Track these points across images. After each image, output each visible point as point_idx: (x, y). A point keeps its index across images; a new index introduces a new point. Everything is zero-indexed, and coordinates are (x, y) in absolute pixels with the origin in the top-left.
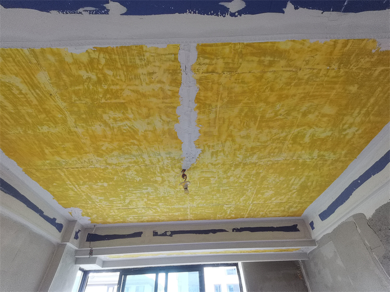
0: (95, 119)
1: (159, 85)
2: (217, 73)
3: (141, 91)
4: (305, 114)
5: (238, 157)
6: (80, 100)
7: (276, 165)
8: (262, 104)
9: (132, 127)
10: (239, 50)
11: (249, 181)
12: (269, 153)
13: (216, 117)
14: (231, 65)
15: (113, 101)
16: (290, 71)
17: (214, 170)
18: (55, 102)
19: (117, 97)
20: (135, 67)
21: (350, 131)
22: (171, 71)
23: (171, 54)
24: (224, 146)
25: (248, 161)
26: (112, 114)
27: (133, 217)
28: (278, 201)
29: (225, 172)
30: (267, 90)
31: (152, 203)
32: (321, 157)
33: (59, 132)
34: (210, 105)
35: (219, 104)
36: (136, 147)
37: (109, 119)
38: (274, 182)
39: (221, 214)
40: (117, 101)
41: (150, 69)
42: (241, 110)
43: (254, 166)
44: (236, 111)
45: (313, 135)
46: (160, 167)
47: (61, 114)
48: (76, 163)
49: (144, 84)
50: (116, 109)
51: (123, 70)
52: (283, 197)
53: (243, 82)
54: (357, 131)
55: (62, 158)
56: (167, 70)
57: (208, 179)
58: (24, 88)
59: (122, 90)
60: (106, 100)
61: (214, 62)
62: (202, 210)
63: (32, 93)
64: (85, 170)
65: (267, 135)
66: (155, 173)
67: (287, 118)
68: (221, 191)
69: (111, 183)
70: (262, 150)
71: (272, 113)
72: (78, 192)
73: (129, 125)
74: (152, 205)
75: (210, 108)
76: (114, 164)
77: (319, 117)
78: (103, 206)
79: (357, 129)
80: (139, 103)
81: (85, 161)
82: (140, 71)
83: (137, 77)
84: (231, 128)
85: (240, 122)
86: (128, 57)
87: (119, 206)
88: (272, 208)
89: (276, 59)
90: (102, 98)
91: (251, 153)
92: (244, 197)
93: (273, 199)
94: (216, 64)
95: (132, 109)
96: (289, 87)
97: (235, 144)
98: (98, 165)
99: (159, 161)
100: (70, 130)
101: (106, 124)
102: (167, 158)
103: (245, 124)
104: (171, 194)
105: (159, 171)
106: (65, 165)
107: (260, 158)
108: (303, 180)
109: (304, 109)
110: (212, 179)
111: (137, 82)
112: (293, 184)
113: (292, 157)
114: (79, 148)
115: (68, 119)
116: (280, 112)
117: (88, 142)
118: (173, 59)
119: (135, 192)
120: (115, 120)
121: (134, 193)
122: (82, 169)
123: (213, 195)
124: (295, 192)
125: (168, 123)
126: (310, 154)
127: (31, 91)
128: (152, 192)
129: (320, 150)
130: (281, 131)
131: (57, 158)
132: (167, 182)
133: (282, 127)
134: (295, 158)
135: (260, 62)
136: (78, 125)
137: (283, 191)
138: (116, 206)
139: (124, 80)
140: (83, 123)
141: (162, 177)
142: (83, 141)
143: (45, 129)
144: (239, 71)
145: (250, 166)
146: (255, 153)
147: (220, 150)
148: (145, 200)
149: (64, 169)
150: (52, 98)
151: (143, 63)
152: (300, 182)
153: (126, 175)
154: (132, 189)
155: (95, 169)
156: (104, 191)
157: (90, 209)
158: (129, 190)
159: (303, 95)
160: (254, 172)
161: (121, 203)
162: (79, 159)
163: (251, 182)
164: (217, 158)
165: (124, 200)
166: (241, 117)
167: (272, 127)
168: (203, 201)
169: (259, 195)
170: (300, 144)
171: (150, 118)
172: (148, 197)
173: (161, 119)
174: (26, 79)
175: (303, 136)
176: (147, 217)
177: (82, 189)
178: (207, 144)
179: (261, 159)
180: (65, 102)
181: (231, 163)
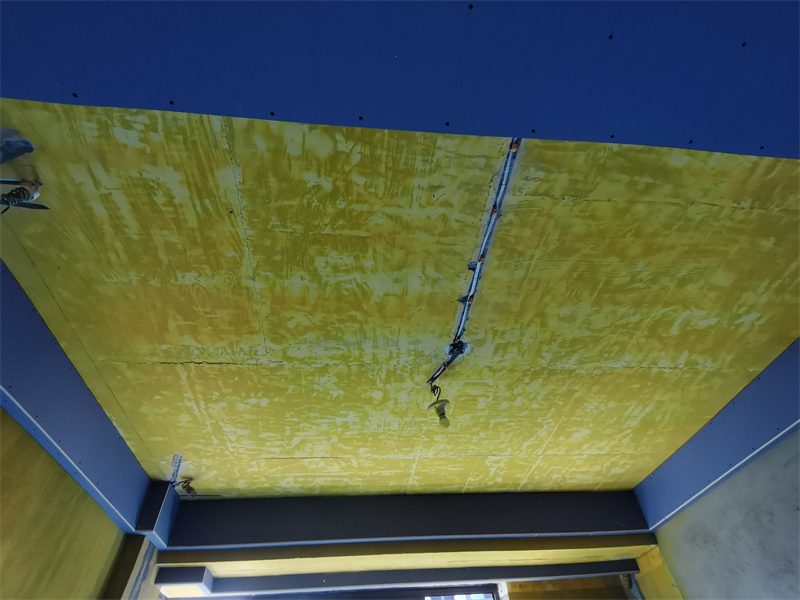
0: (298, 265)
1: (441, 210)
2: (552, 197)
3: (404, 220)
4: (682, 283)
5: (543, 358)
6: (284, 226)
7: (609, 377)
8: (614, 260)
9: (364, 286)
10: (601, 161)
11: (549, 408)
12: (601, 353)
13: (525, 277)
14: (579, 186)
15: (347, 232)
16: (675, 204)
17: (491, 382)
18: (233, 226)
19: (358, 226)
20: (410, 173)
21: (748, 319)
22: (471, 187)
23: (483, 156)
24: (522, 335)
25: (559, 366)
26: (334, 256)
27: (295, 477)
28: (594, 451)
29: (510, 387)
30: (629, 235)
31: (345, 448)
32: (691, 365)
33: (215, 287)
34: (522, 254)
35: (538, 253)
36: (357, 325)
37: (325, 267)
38: (595, 411)
39: (476, 476)
40: (355, 233)
41: (435, 179)
42: (574, 268)
43: (567, 376)
44: (565, 267)
45: (687, 323)
46: (388, 371)
47: (235, 250)
48: (222, 353)
49: (415, 205)
50: (347, 247)
51: (387, 178)
52: (603, 444)
53: (592, 217)
54: (758, 319)
55: (198, 341)
56: (465, 185)
57: (474, 399)
58: (181, 194)
59: (371, 213)
60: (334, 230)
61: (553, 177)
62: (442, 465)
63: (194, 206)
64: (233, 368)
65: (607, 317)
66: (373, 383)
67: (649, 288)
68: (491, 425)
69: (277, 399)
70: (591, 345)
71: (626, 276)
72: (200, 418)
73: (359, 280)
74: (345, 452)
75: (521, 259)
76: (298, 360)
77: (705, 291)
78: (241, 450)
79: (758, 315)
80: (394, 239)
81: (241, 349)
82: (416, 181)
83: (407, 192)
84: (547, 299)
85: (564, 290)
86: (404, 155)
87: (274, 453)
88: (578, 467)
89: (658, 182)
90: (326, 225)
91: (569, 349)
92: (532, 439)
93: (586, 446)
94: (555, 180)
95: (375, 251)
96: (667, 232)
97: (545, 332)
98: (264, 360)
99: (391, 357)
100: (239, 283)
101: (315, 275)
102: (409, 351)
103: (574, 294)
104: (391, 428)
105: (383, 377)
106: (198, 357)
107: (581, 362)
108: (648, 410)
109: (683, 272)
110: (480, 399)
111: (403, 201)
112: (628, 418)
113: (641, 362)
114: (241, 323)
115: (245, 260)
116: (640, 276)
117: (265, 310)
118: (482, 166)
119: (318, 421)
120: (336, 269)
121: (317, 424)
122: (229, 366)
123: (474, 434)
124: (628, 435)
125: (435, 281)
126: (674, 359)
127: (192, 200)
128: (354, 423)
129: (691, 353)
130: (633, 310)
131: (188, 340)
132: (392, 402)
133: (637, 305)
134: (645, 365)
135: (631, 184)
136: (259, 275)
137: (609, 431)
138: (268, 452)
139: (380, 194)
140: (271, 271)
141: (385, 392)
142: (255, 307)
143: (188, 279)
144: (591, 197)
145: (560, 376)
146: (575, 352)
147: (515, 340)
148: (335, 439)
149: (192, 365)
150: (230, 218)
151: (428, 167)
152: (643, 415)
153: (314, 383)
154: (316, 414)
155: (255, 367)
156: (254, 417)
157: (209, 457)
158: (309, 418)
159: (687, 248)
160: (564, 388)
161: (281, 446)
162: (231, 345)
163: (553, 410)
164: (503, 356)
165: (290, 439)
166: (571, 281)
167: (620, 304)
168: (450, 447)
169: (562, 438)
170: (661, 339)
171: (405, 270)
172: (342, 433)
173: (423, 273)
174: (193, 177)
175: (670, 324)
176: (323, 479)
177: (209, 411)
178: (492, 328)
179: (584, 363)
180: (253, 228)
181: (528, 368)
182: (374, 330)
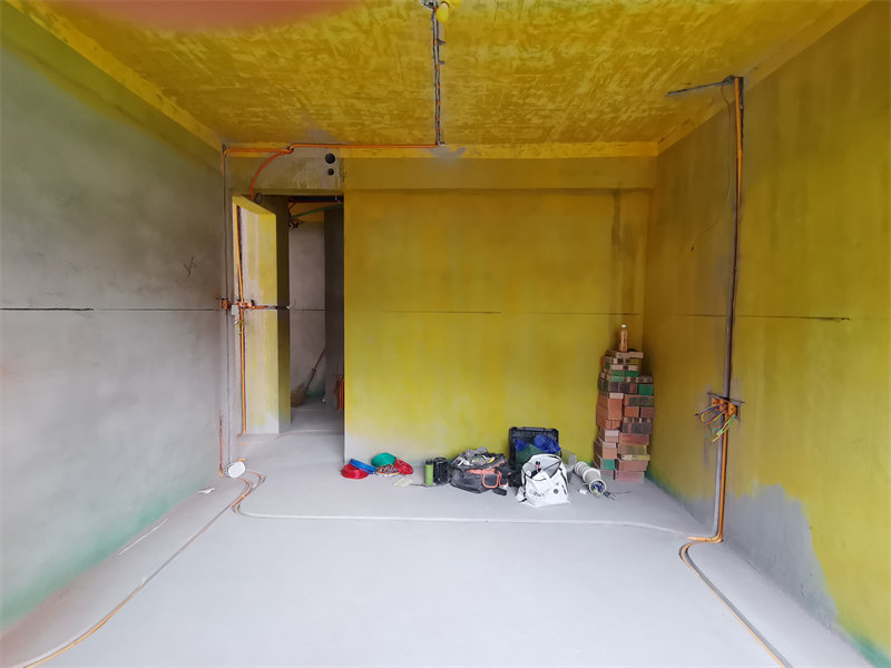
182: (519, 18)
